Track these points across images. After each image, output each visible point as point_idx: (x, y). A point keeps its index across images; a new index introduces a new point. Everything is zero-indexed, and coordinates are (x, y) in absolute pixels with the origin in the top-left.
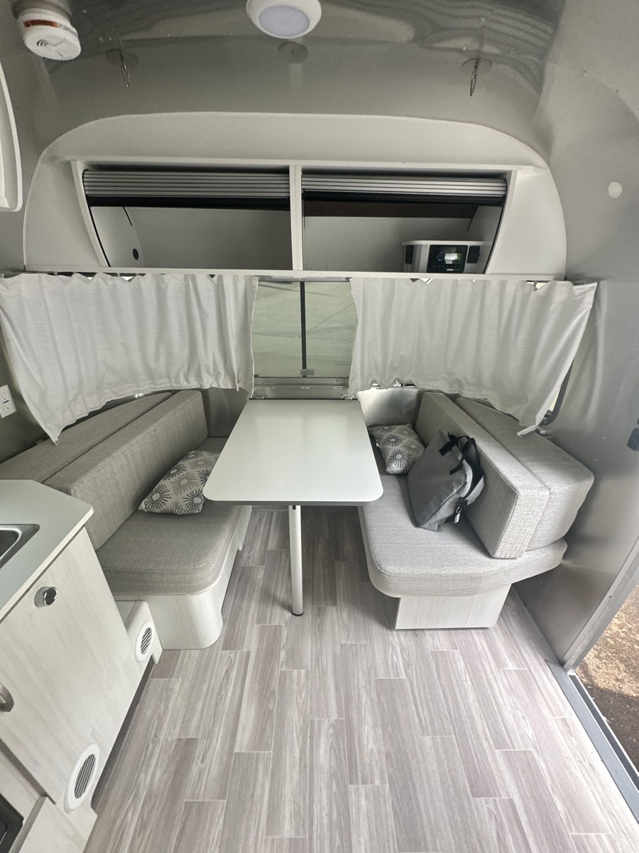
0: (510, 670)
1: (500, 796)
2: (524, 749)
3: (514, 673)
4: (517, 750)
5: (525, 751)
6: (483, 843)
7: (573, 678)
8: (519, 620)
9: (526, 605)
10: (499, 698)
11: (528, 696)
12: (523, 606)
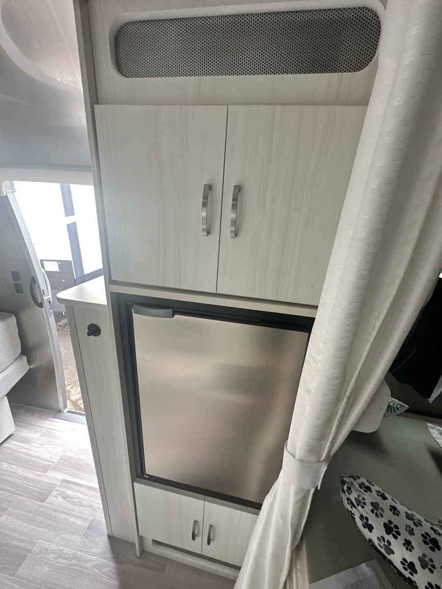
0: (37, 439)
1: (56, 485)
2: (59, 458)
3: (40, 438)
4: (56, 461)
5: (60, 458)
6: (58, 509)
7: (69, 412)
8: (31, 415)
9: (31, 405)
10: (36, 454)
11: (52, 438)
12: (29, 407)
